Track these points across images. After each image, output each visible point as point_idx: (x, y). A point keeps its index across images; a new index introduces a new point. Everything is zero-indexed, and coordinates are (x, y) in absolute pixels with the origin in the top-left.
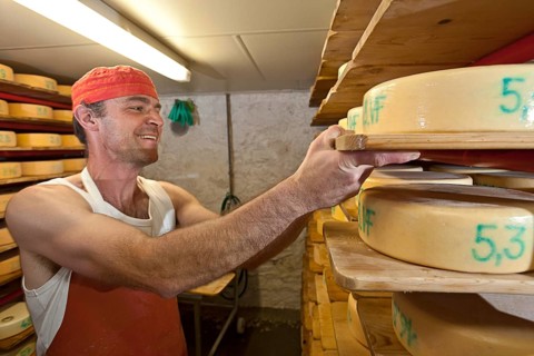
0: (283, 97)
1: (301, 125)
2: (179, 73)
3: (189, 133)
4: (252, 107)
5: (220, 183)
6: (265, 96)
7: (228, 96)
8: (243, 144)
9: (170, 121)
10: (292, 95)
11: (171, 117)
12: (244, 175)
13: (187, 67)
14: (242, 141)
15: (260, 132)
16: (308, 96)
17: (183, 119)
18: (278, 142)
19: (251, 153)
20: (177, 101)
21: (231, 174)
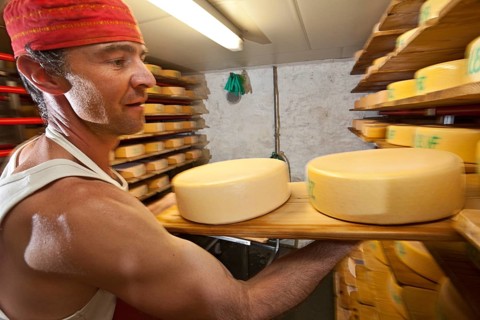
0: (324, 67)
1: (342, 92)
2: (231, 41)
3: (241, 101)
4: (295, 77)
5: (267, 144)
6: (308, 67)
7: (275, 68)
8: (287, 110)
9: (227, 92)
10: (334, 64)
11: (226, 88)
12: (288, 137)
13: (241, 36)
14: (286, 107)
15: (302, 99)
16: (351, 64)
17: (236, 90)
18: (319, 108)
19: (294, 118)
20: (231, 74)
21: (277, 136)
